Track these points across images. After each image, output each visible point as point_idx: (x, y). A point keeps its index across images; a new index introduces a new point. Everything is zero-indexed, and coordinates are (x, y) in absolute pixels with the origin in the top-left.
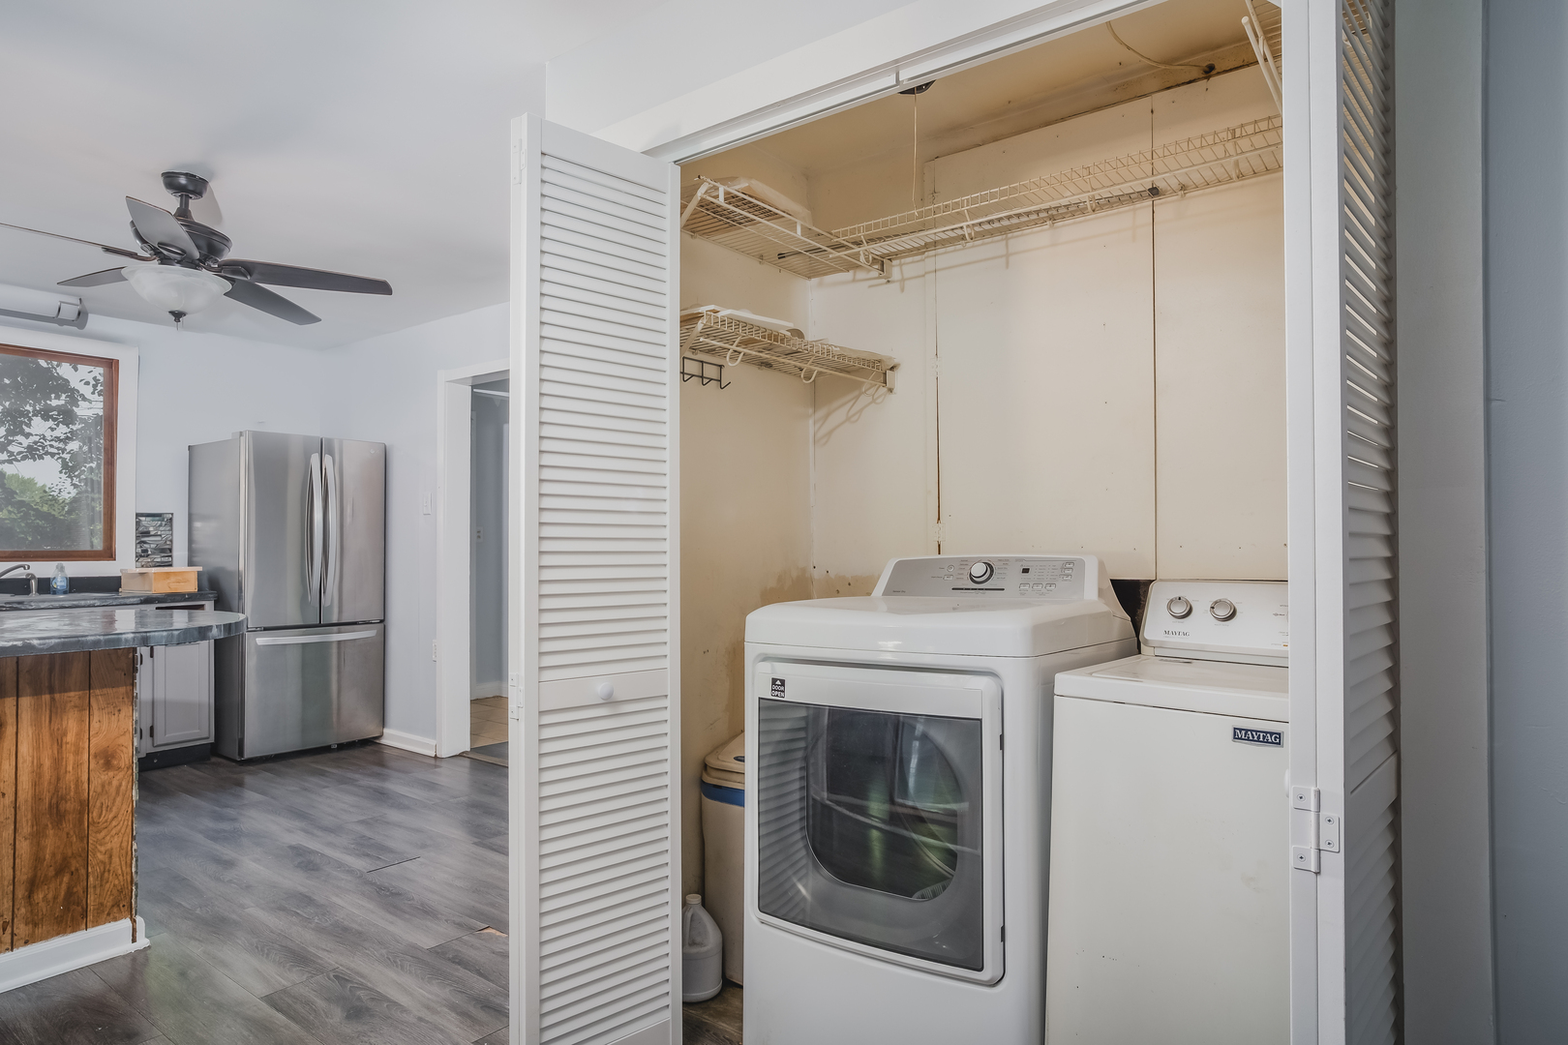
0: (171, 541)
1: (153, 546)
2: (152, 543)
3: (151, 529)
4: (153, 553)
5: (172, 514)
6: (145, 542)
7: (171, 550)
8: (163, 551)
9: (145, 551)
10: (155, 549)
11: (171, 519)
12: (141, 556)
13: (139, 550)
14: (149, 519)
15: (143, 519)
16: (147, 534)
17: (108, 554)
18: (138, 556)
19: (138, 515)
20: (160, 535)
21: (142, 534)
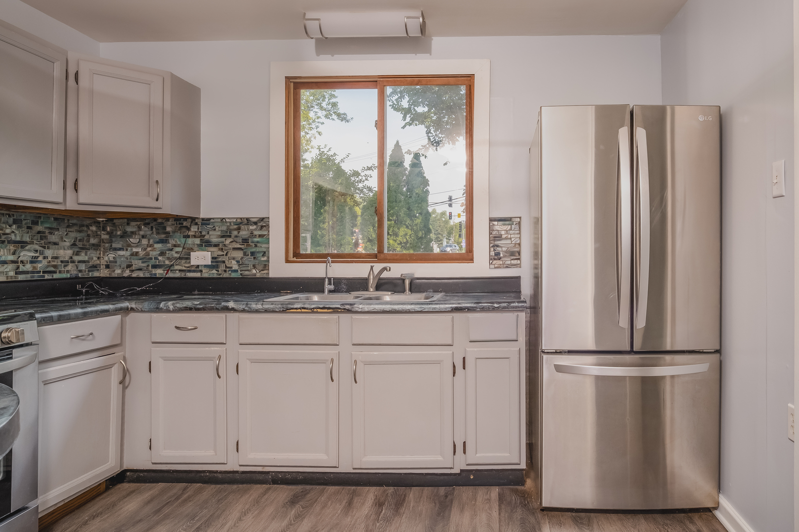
0: (519, 244)
1: (504, 249)
2: (504, 245)
3: (503, 233)
4: (505, 256)
5: (520, 218)
6: (498, 246)
7: (519, 253)
8: (512, 254)
9: (497, 254)
10: (506, 252)
11: (519, 223)
12: (495, 259)
13: (493, 253)
14: (500, 223)
15: (496, 223)
16: (499, 237)
17: (468, 257)
18: (492, 259)
19: (491, 220)
20: (511, 239)
21: (495, 239)
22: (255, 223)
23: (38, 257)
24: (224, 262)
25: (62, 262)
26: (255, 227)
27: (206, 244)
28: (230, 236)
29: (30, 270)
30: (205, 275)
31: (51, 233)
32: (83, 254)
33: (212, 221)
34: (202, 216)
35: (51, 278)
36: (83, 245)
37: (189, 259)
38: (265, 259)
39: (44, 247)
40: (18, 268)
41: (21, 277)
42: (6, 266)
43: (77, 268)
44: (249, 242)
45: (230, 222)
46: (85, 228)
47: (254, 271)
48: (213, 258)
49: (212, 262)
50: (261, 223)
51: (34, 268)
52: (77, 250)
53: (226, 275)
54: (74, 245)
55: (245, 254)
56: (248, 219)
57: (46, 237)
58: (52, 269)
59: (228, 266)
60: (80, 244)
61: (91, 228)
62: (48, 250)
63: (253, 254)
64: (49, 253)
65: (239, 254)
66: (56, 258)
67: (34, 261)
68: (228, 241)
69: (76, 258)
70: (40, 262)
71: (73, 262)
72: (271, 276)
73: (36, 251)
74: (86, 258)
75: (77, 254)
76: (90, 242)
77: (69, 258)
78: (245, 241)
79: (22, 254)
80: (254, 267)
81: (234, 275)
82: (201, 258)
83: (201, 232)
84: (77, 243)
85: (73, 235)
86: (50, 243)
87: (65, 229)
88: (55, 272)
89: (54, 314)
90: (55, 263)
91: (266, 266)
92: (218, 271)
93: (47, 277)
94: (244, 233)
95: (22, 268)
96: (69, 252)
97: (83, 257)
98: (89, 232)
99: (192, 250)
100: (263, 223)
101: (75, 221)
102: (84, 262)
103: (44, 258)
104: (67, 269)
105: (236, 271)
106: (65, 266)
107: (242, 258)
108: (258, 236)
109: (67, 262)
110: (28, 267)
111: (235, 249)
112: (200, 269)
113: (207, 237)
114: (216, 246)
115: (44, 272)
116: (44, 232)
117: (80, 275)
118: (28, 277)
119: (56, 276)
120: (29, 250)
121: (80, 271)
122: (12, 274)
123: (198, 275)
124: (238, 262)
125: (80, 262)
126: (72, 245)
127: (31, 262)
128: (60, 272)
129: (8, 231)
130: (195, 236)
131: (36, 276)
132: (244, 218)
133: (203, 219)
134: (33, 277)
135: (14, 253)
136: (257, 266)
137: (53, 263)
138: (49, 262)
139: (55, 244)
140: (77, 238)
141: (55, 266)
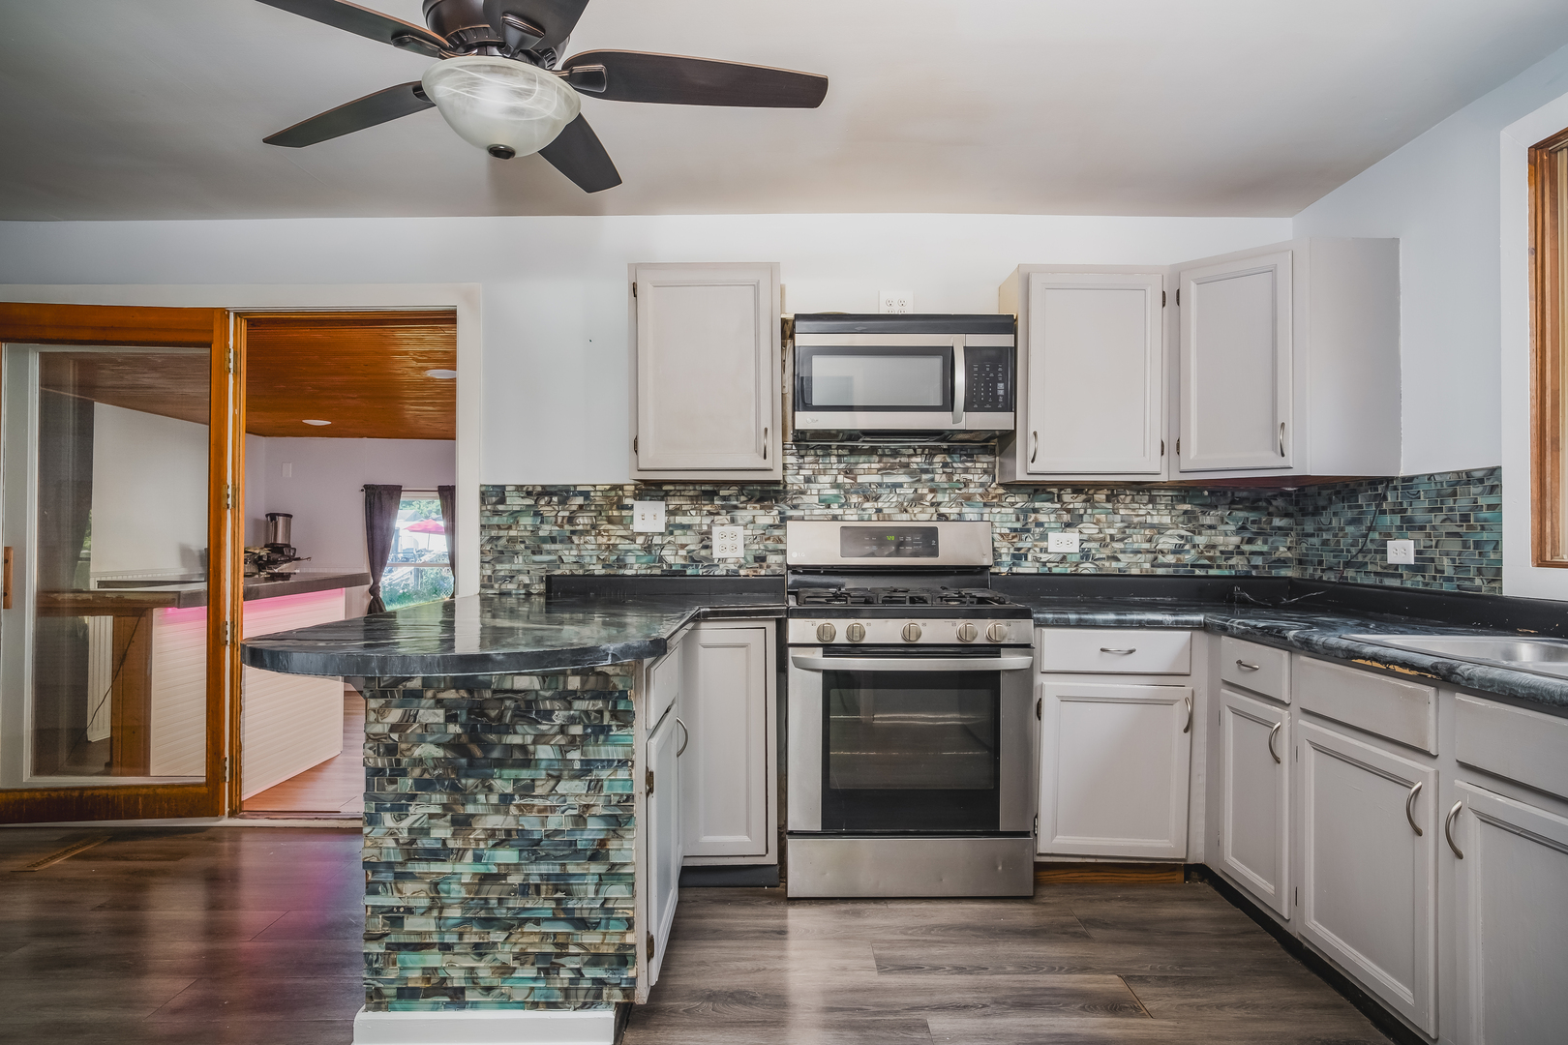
22: (1481, 481)
23: (1184, 545)
24: (1432, 560)
25: (1222, 552)
26: (1479, 489)
27: (1408, 526)
28: (1440, 510)
29: (1174, 561)
30: (1408, 584)
31: (1203, 513)
32: (1260, 542)
33: (1415, 481)
34: (1403, 473)
35: (1204, 574)
36: (1259, 528)
37: (1385, 552)
38: (1496, 557)
39: (1194, 532)
40: (1156, 558)
41: (1160, 571)
42: (1139, 555)
43: (1249, 562)
44: (1470, 521)
45: (1442, 483)
46: (1263, 504)
47: (1478, 582)
48: (1418, 552)
49: (1416, 559)
50: (1491, 480)
51: (1178, 559)
52: (1249, 536)
53: (1435, 587)
54: (1243, 528)
55: (1465, 545)
56: (1468, 473)
57: (1196, 518)
58: (1206, 562)
59: (1439, 568)
60: (1254, 528)
61: (1274, 503)
62: (1199, 537)
63: (1478, 544)
64: (1201, 540)
65: (1454, 546)
66: (1214, 547)
67: (1178, 550)
68: (1441, 516)
69: (1246, 548)
70: (1188, 551)
71: (1242, 553)
72: (1505, 593)
73: (1182, 537)
74: (1265, 548)
75: (1250, 541)
76: (1273, 524)
77: (1233, 547)
78: (1465, 518)
79: (1161, 541)
80: (1480, 572)
81: (1447, 587)
82: (1401, 551)
83: (1401, 503)
84: (1249, 526)
85: (1241, 514)
86: (1203, 526)
87: (1227, 507)
88: (1210, 567)
89: (1073, 617)
90: (1211, 554)
91: (1497, 575)
92: (1424, 577)
93: (1198, 572)
94: (1463, 503)
95: (1161, 559)
96: (1235, 540)
97: (1259, 546)
98: (1271, 509)
99: (1389, 536)
100: (1490, 480)
101: (1244, 494)
102: (1261, 553)
103: (1194, 546)
104: (1230, 562)
105: (1449, 579)
106: (1226, 559)
107: (1460, 554)
108: (1485, 507)
109: (1232, 553)
110: (1170, 559)
111: (1449, 534)
112: (1400, 572)
113: (1409, 513)
114: (1422, 528)
115: (1193, 566)
116: (1193, 512)
117: (1254, 573)
118: (1170, 571)
119: (1212, 572)
120: (1171, 536)
121: (1256, 567)
122: (1147, 566)
123: (1395, 583)
124: (1454, 561)
125: (1253, 553)
126: (1239, 529)
127: (1174, 552)
128: (1219, 567)
129: (1142, 512)
130: (1393, 512)
131: (1182, 571)
132: (1462, 472)
133: (1404, 479)
134: (1177, 571)
135: (1150, 541)
136: (1484, 571)
137: (1208, 554)
138: (1202, 552)
139: (1211, 527)
140: (1248, 518)
141: (1210, 558)
